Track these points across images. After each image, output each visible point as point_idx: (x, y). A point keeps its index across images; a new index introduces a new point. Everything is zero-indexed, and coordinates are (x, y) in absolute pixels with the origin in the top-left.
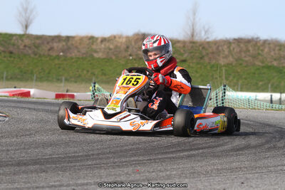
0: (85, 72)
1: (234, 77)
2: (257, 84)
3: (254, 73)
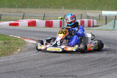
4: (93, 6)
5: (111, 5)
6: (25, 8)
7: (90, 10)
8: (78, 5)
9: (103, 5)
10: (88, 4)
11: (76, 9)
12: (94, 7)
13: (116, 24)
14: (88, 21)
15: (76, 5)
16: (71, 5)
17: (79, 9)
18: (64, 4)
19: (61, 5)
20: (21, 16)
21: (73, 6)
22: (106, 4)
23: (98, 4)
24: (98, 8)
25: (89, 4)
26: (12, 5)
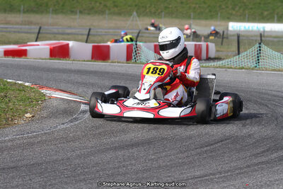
0: (98, 4)
1: (240, 8)
2: (262, 13)
3: (260, 3)
4: (207, 11)
5: (251, 9)
6: (42, 12)
7: (199, 19)
8: (170, 6)
9: (230, 7)
10: (194, 5)
11: (165, 17)
12: (210, 11)
13: (261, 54)
14: (196, 45)
15: (166, 8)
16: (155, 7)
17: (174, 16)
18: (136, 5)
19: (129, 6)
20: (34, 33)
21: (157, 10)
22: (239, 5)
23: (218, 5)
24: (219, 14)
25: (196, 4)
26: (12, 6)
